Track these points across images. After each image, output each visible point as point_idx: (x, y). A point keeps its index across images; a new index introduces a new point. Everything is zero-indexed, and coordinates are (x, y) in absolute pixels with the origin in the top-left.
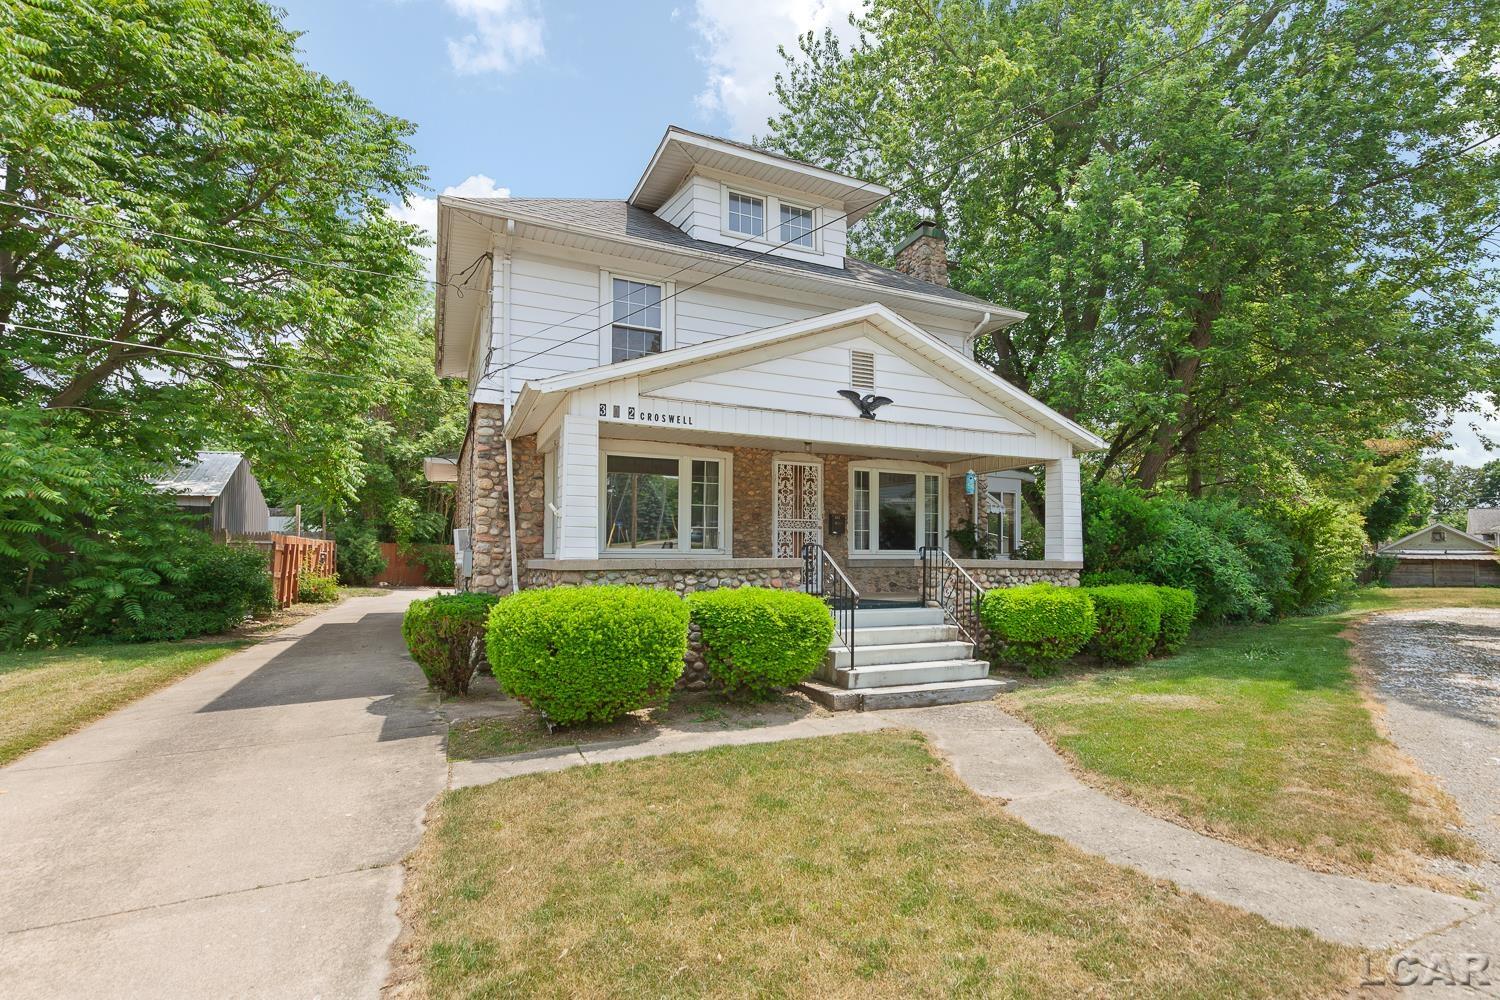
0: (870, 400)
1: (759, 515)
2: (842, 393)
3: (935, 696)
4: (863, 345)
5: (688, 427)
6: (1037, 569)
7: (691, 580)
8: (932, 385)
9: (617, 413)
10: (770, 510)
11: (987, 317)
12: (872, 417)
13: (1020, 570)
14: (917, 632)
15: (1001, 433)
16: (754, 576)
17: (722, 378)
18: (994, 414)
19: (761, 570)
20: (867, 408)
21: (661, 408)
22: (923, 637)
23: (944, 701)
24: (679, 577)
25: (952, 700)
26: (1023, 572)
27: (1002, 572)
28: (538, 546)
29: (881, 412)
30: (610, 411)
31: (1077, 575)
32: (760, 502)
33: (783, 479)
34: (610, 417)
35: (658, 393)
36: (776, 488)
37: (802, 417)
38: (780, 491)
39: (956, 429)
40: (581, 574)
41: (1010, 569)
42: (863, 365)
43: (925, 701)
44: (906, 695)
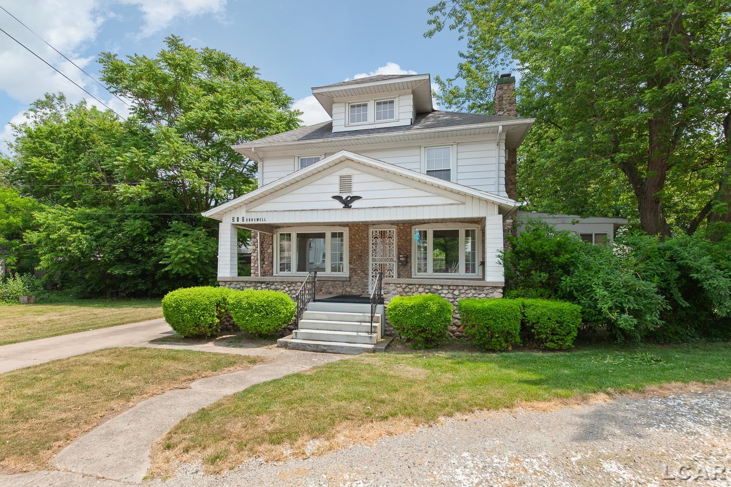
0: (349, 199)
2: (334, 197)
3: (325, 348)
4: (345, 172)
5: (264, 222)
6: (463, 286)
7: (264, 286)
8: (388, 184)
9: (238, 221)
10: (368, 253)
11: (500, 128)
12: (350, 207)
13: (449, 286)
14: (354, 316)
15: (437, 205)
17: (278, 200)
18: (431, 195)
20: (347, 203)
21: (254, 216)
22: (358, 319)
23: (330, 351)
24: (259, 285)
25: (336, 351)
26: (451, 288)
27: (435, 287)
30: (236, 219)
31: (501, 291)
32: (361, 250)
33: (375, 238)
34: (236, 222)
35: (252, 210)
36: (371, 242)
37: (314, 212)
38: (373, 244)
39: (403, 207)
41: (442, 286)
42: (345, 182)
43: (319, 349)
44: (309, 345)
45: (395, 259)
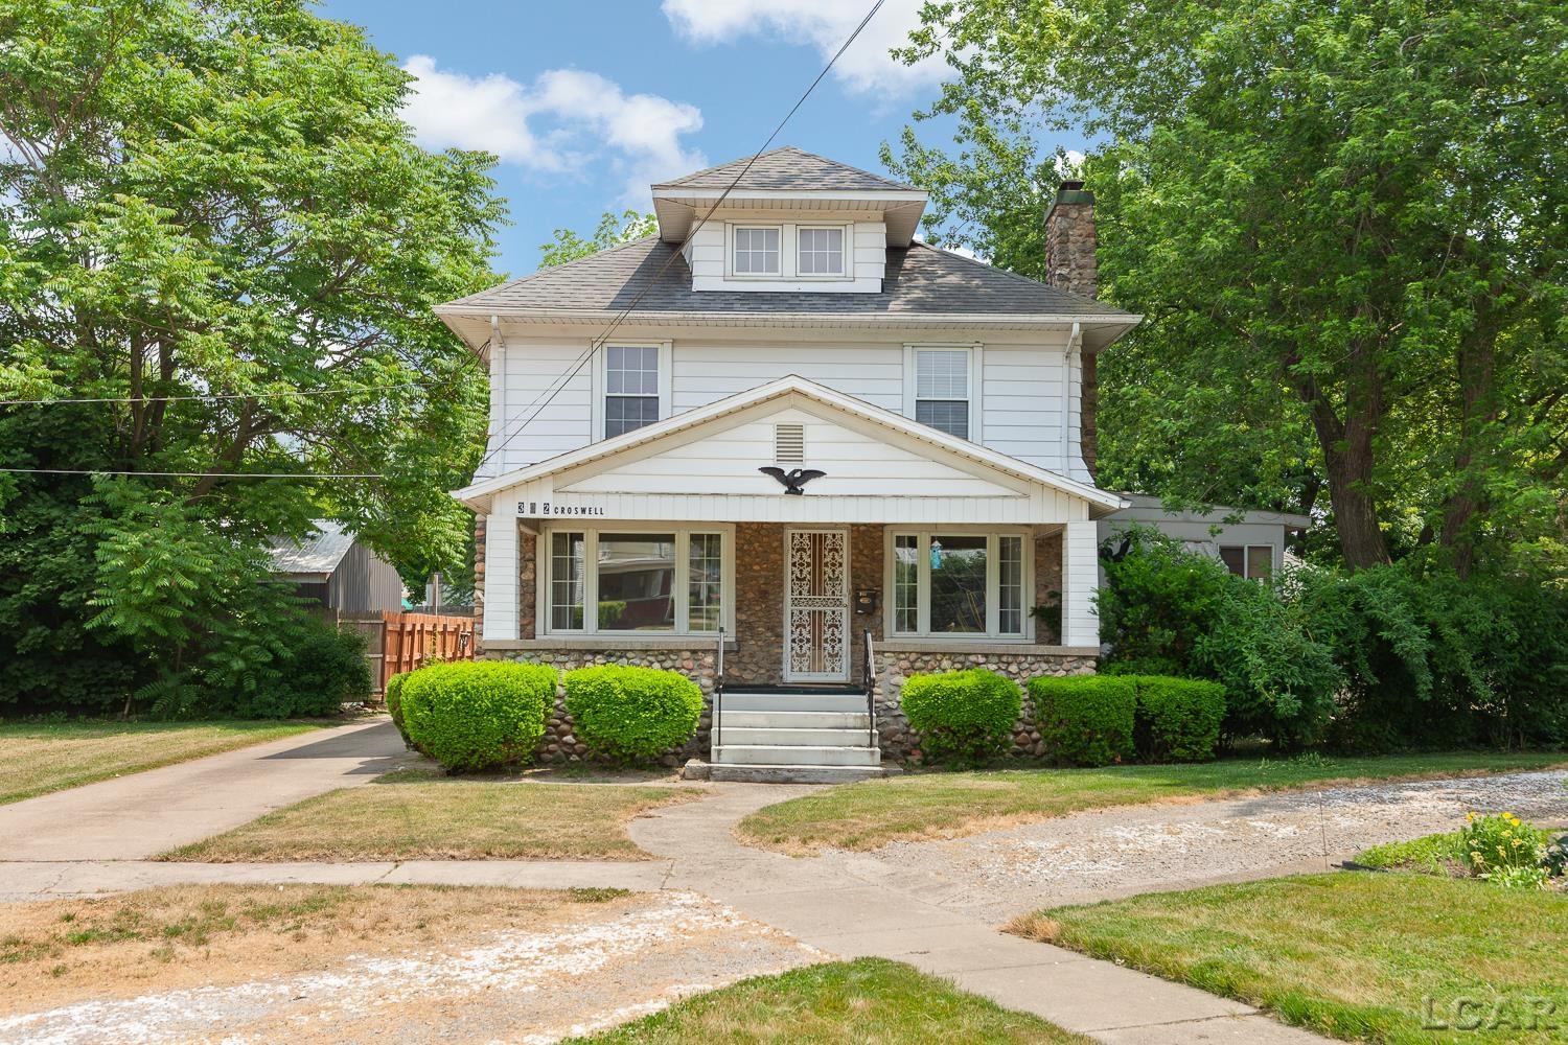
0: (798, 475)
1: (766, 592)
2: (765, 470)
3: (791, 775)
4: (790, 417)
5: (599, 517)
6: (1026, 656)
7: (600, 659)
8: (878, 450)
9: (533, 510)
10: (781, 586)
11: (1076, 328)
12: (800, 493)
13: (1000, 656)
14: (823, 717)
15: (976, 497)
16: (663, 658)
17: (633, 468)
18: (965, 475)
19: (671, 651)
20: (793, 484)
21: (574, 502)
22: (831, 722)
23: (802, 780)
24: (589, 657)
25: (812, 780)
26: (1004, 659)
27: (973, 658)
28: (529, 627)
29: (809, 487)
30: (527, 508)
31: (1093, 664)
32: (767, 578)
33: (798, 550)
34: (527, 514)
35: (570, 488)
36: (789, 561)
37: (718, 498)
38: (794, 564)
39: (911, 497)
40: (502, 652)
41: (986, 655)
42: (790, 438)
43: (779, 778)
44: (757, 771)
45: (846, 600)
